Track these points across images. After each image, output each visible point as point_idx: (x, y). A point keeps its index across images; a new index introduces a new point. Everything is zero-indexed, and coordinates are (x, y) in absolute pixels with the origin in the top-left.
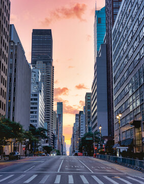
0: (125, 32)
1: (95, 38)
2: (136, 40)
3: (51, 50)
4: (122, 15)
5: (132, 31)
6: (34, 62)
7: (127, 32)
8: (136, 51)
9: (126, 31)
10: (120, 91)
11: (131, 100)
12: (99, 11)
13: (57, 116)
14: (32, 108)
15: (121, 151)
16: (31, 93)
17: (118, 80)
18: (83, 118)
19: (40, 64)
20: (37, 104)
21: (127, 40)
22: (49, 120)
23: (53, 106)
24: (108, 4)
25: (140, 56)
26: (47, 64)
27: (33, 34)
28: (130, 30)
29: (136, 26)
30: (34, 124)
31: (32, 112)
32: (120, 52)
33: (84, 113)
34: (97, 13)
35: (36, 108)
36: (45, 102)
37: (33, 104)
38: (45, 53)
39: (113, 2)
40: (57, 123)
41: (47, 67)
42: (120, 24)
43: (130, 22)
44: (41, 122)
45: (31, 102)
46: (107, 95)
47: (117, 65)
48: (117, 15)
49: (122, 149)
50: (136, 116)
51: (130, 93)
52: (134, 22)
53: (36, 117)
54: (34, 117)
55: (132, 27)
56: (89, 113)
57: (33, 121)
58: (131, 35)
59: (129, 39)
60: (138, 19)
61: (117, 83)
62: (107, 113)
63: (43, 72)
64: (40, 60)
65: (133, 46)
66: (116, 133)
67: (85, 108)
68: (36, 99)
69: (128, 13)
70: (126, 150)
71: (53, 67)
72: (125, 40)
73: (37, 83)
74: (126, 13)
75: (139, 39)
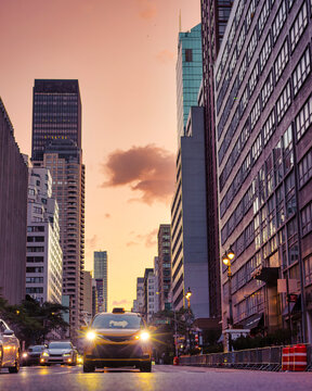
0: (243, 68)
1: (178, 96)
2: (268, 80)
3: (78, 129)
4: (236, 30)
5: (258, 61)
6: (38, 156)
7: (248, 66)
8: (267, 109)
9: (244, 64)
10: (234, 206)
11: (257, 223)
12: (187, 34)
13: (94, 284)
14: (30, 259)
15: (234, 337)
16: (29, 224)
17: (229, 183)
18: (153, 285)
19: (52, 160)
20: (43, 249)
21: (247, 86)
22: (74, 290)
23: (82, 257)
24: (206, 14)
25: (276, 117)
26: (67, 160)
27: (35, 90)
28: (254, 60)
29: (267, 49)
30: (35, 296)
31: (31, 270)
32: (232, 115)
33: (156, 273)
34: (184, 37)
35: (41, 259)
36: (64, 248)
37: (34, 249)
38: (64, 135)
39: (217, 7)
40: (94, 298)
41: (68, 167)
42: (232, 50)
43: (253, 43)
44: (53, 292)
45: (29, 244)
46: (205, 224)
47: (225, 146)
48: (226, 22)
49: (236, 334)
50: (268, 258)
51: (256, 208)
52: (262, 41)
53: (42, 280)
54: (37, 280)
55: (257, 53)
56: (167, 271)
57: (34, 290)
58: (256, 72)
59: (252, 82)
60: (270, 32)
61: (225, 189)
62: (206, 267)
63: (59, 179)
64: (52, 150)
65: (260, 97)
66: (225, 308)
67: (157, 261)
68: (42, 239)
69: (248, 22)
70: (245, 335)
71: (83, 168)
72: (243, 87)
73: (44, 201)
74: (245, 22)
75: (274, 78)
